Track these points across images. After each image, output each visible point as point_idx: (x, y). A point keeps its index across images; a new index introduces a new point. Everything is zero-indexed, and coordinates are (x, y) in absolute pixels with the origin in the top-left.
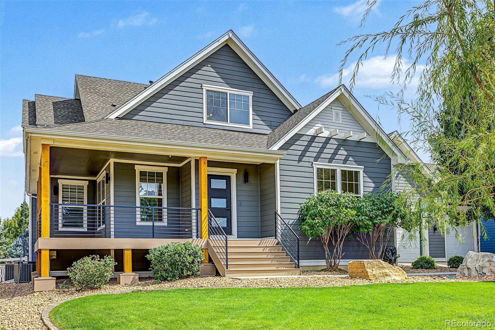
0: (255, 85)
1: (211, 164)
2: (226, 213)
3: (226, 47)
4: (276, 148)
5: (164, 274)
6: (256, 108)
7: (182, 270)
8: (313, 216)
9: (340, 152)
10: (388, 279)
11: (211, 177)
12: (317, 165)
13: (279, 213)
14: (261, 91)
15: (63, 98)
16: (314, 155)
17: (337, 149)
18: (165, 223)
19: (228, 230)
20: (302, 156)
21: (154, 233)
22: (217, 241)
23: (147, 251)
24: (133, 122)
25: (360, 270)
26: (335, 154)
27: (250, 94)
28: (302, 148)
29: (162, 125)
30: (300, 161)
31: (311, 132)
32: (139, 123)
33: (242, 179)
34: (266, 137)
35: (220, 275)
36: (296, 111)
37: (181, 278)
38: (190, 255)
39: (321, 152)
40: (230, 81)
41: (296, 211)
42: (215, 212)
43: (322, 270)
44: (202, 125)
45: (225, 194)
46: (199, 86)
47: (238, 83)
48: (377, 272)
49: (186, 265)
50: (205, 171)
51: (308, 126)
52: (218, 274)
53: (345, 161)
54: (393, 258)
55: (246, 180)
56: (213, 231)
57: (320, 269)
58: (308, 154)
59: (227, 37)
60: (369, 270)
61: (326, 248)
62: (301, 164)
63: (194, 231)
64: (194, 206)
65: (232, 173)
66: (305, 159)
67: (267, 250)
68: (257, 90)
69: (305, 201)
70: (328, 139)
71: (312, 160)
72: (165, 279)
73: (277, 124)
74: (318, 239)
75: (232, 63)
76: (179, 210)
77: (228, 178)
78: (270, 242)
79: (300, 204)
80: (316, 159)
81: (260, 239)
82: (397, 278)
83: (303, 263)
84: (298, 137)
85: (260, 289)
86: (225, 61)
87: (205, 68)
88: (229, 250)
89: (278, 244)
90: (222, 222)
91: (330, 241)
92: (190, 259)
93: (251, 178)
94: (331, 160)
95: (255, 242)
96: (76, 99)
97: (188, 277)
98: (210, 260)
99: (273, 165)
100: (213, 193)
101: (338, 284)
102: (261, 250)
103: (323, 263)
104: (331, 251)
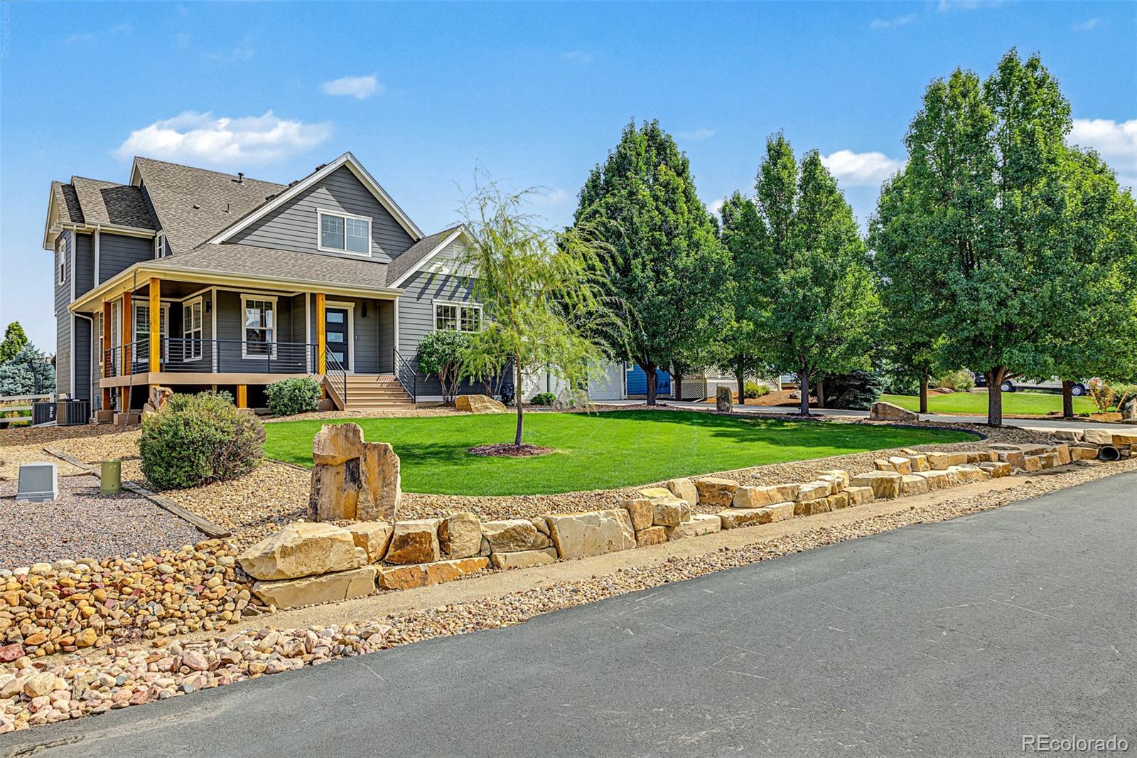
0: (374, 211)
1: (328, 297)
2: (342, 347)
3: (344, 167)
4: (394, 286)
5: (284, 409)
6: (375, 235)
7: (301, 404)
8: (430, 355)
9: (460, 290)
10: (489, 412)
11: (328, 310)
12: (438, 302)
13: (397, 349)
14: (382, 217)
15: (115, 184)
16: (434, 292)
17: (458, 287)
18: (274, 357)
19: (345, 365)
20: (422, 293)
21: (269, 368)
22: (335, 376)
23: (264, 387)
24: (240, 248)
25: (465, 404)
26: (455, 292)
27: (370, 220)
28: (422, 286)
29: (273, 252)
30: (418, 299)
31: (432, 270)
32: (247, 248)
33: (360, 312)
34: (386, 266)
35: (337, 409)
36: (419, 240)
37: (301, 411)
38: (309, 390)
39: (440, 290)
40: (345, 205)
41: (415, 348)
42: (332, 347)
43: (440, 406)
44: (315, 252)
45: (342, 328)
46: (313, 210)
47: (359, 208)
48: (479, 405)
49: (305, 400)
50: (322, 304)
51: (430, 263)
52: (336, 408)
53: (465, 299)
54: (510, 395)
55: (364, 315)
56: (331, 366)
57: (437, 404)
58: (427, 291)
59: (344, 160)
60: (472, 404)
61: (443, 384)
62: (421, 301)
63: (309, 364)
64: (308, 341)
65: (350, 307)
66: (424, 296)
67: (384, 386)
68: (377, 216)
69: (423, 338)
70: (448, 277)
71: (431, 297)
72: (284, 414)
73: (398, 253)
74: (435, 375)
75: (349, 186)
76: (290, 346)
77: (345, 312)
78: (389, 378)
79: (419, 341)
80: (436, 296)
81: (378, 375)
82: (496, 411)
83: (419, 399)
84: (418, 274)
85: (377, 419)
86: (343, 183)
87: (319, 190)
88: (348, 386)
89: (395, 380)
90: (339, 357)
91: (447, 377)
92: (310, 394)
93: (370, 313)
94: (451, 298)
95: (372, 378)
96: (133, 186)
97: (307, 411)
98: (328, 396)
99: (393, 301)
100: (330, 327)
101: (445, 415)
102: (379, 386)
103: (440, 399)
104: (448, 388)
